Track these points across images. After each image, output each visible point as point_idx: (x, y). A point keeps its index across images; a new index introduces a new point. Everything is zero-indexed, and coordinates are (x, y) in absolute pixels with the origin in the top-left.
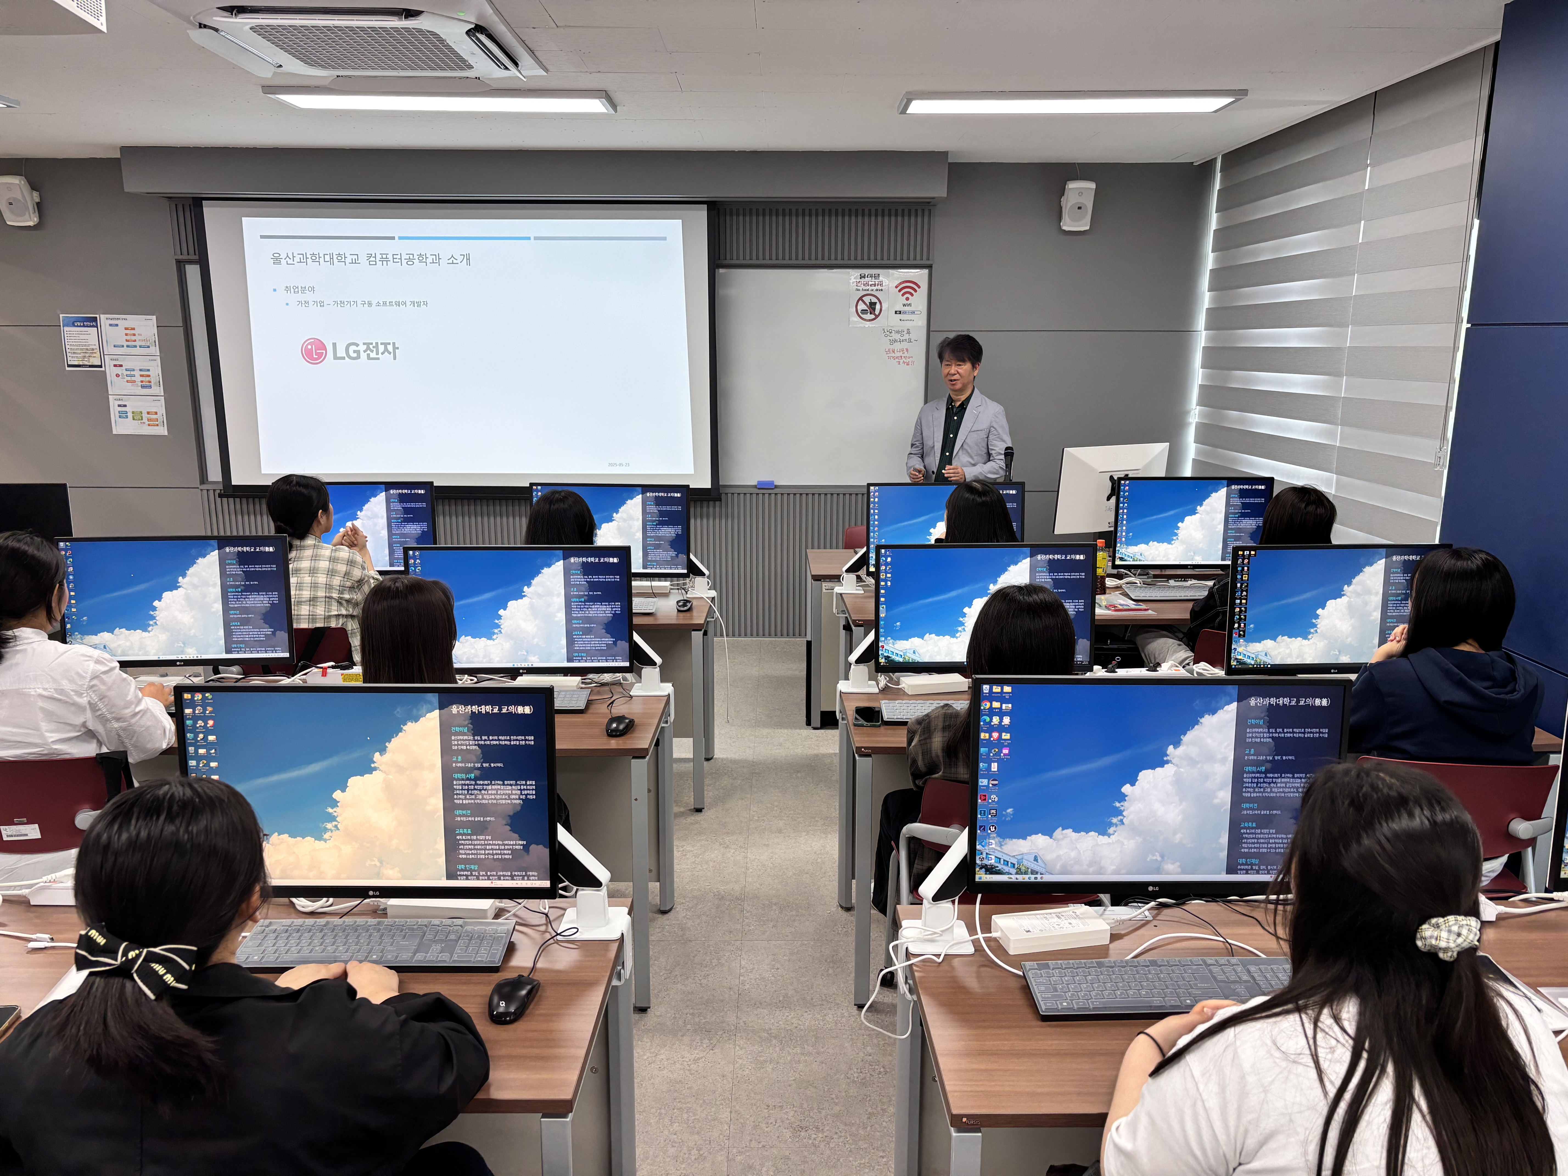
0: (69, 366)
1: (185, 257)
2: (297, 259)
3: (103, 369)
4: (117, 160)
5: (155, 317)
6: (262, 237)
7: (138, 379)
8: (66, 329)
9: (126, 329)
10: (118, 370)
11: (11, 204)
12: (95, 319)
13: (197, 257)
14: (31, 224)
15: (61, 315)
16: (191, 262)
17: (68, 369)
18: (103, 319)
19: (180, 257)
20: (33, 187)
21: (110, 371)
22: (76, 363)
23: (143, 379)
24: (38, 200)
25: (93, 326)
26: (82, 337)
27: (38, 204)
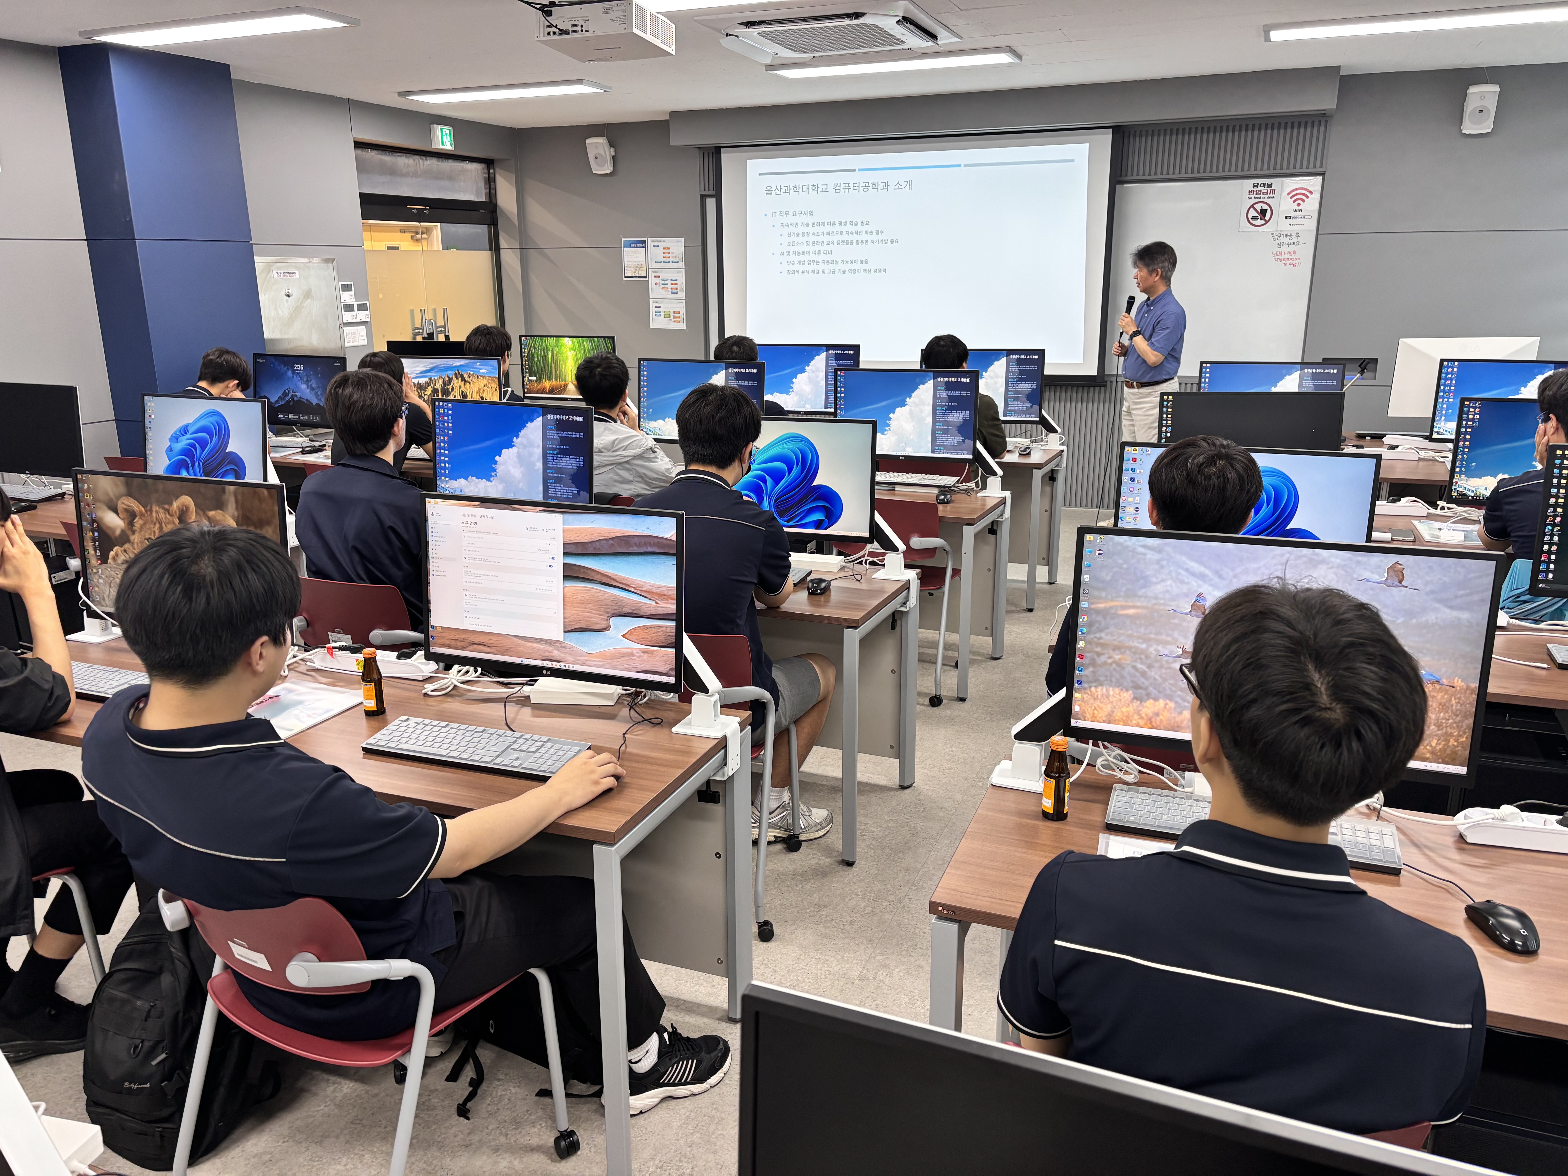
0: (626, 277)
1: (707, 192)
2: (783, 190)
3: (647, 279)
4: (667, 121)
5: (683, 239)
6: (760, 174)
7: (669, 286)
8: (625, 249)
9: (664, 249)
10: (657, 280)
11: (596, 158)
12: (644, 242)
13: (714, 192)
14: (608, 172)
15: (623, 239)
16: (711, 196)
17: (625, 279)
18: (649, 241)
19: (703, 193)
20: (611, 144)
21: (652, 280)
22: (630, 275)
23: (672, 286)
24: (613, 154)
25: (643, 247)
26: (635, 255)
27: (613, 157)
